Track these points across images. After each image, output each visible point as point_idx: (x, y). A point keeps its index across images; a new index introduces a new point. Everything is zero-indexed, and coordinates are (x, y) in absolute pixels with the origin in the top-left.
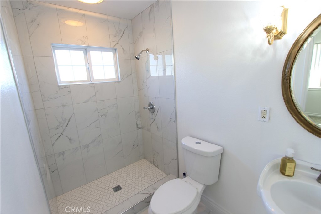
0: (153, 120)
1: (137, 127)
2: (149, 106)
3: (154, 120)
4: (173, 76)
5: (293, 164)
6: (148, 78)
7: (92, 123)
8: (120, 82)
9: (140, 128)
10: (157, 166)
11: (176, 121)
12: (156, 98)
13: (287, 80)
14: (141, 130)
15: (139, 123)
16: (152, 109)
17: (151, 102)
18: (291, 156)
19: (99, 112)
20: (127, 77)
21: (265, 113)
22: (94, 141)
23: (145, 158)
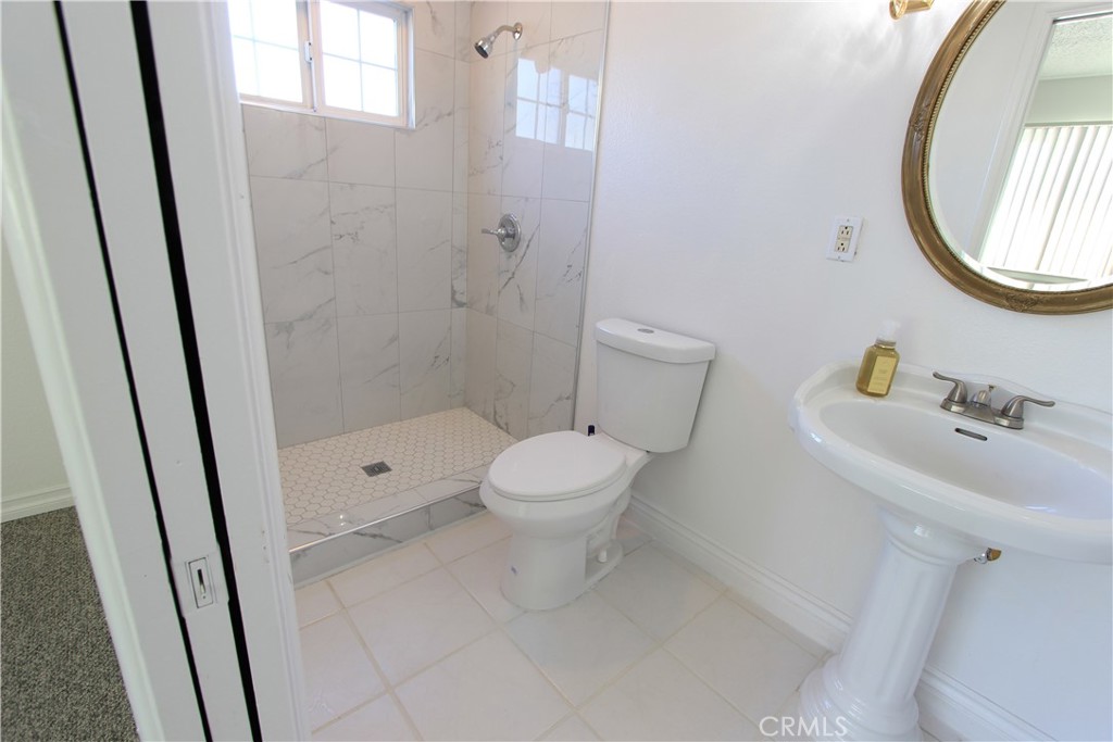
0: (510, 276)
1: (453, 298)
2: (502, 226)
3: (513, 274)
4: (591, 153)
5: (892, 361)
6: (508, 131)
7: (307, 256)
8: (413, 131)
9: (461, 305)
10: (505, 427)
11: (583, 275)
12: (527, 199)
13: (920, 130)
14: (464, 309)
15: (460, 286)
16: (510, 236)
17: (510, 215)
18: (892, 339)
19: (332, 222)
20: (438, 118)
21: (848, 236)
22: (311, 317)
23: (467, 404)
